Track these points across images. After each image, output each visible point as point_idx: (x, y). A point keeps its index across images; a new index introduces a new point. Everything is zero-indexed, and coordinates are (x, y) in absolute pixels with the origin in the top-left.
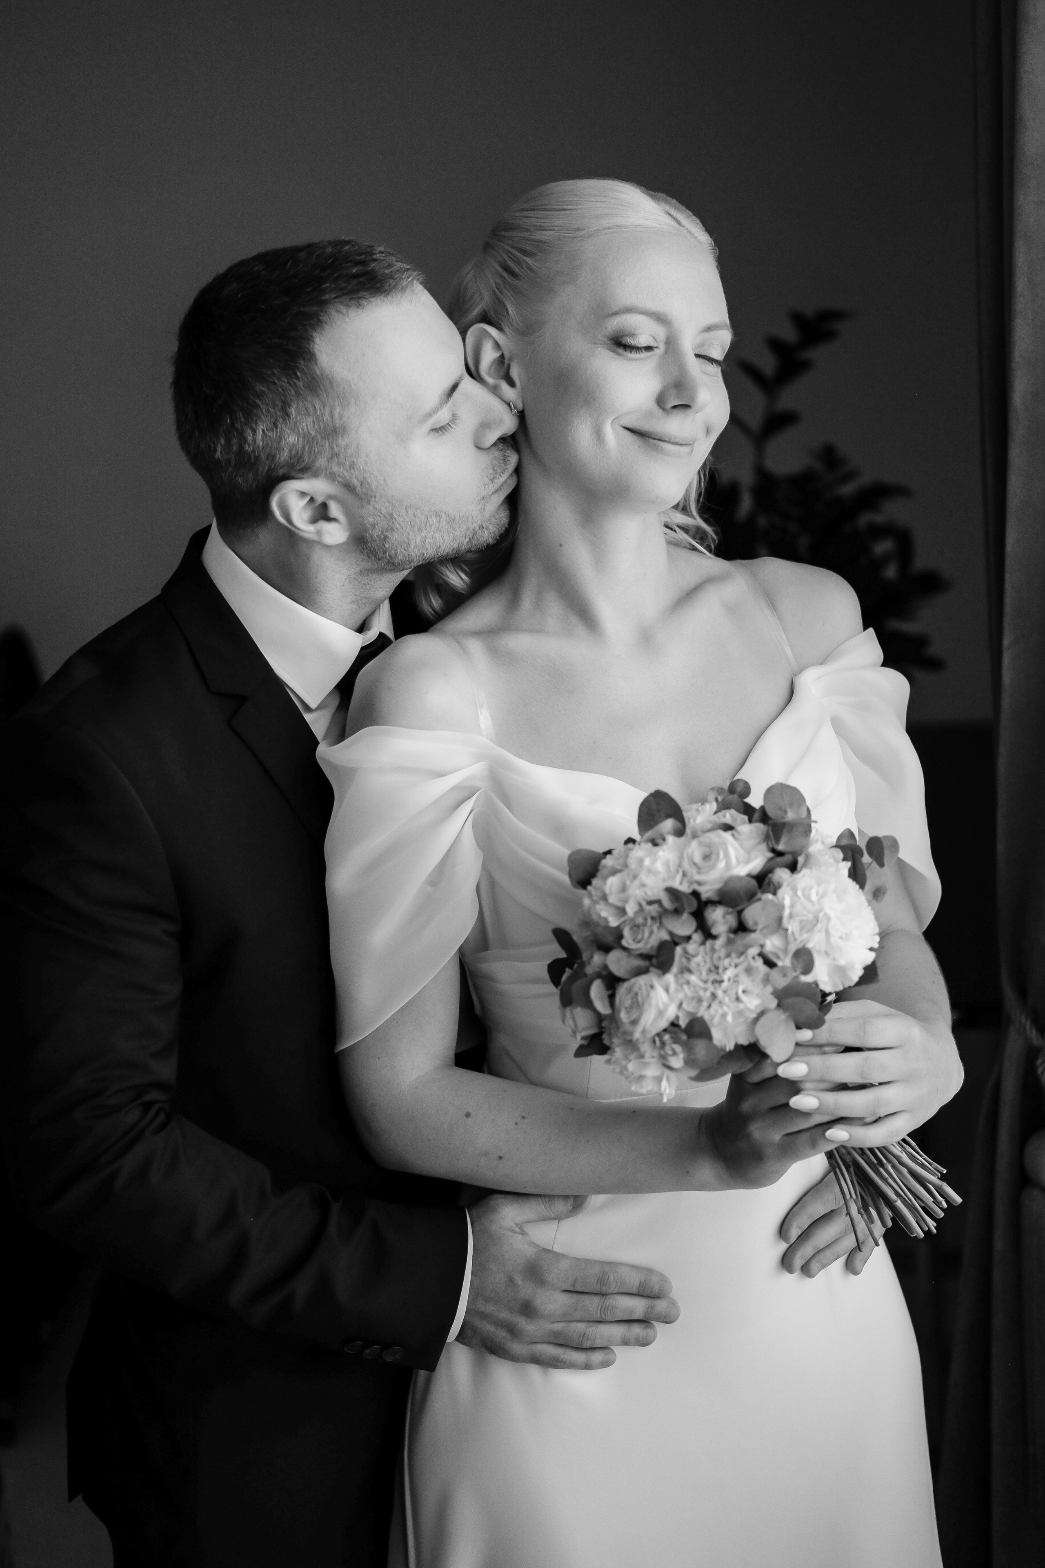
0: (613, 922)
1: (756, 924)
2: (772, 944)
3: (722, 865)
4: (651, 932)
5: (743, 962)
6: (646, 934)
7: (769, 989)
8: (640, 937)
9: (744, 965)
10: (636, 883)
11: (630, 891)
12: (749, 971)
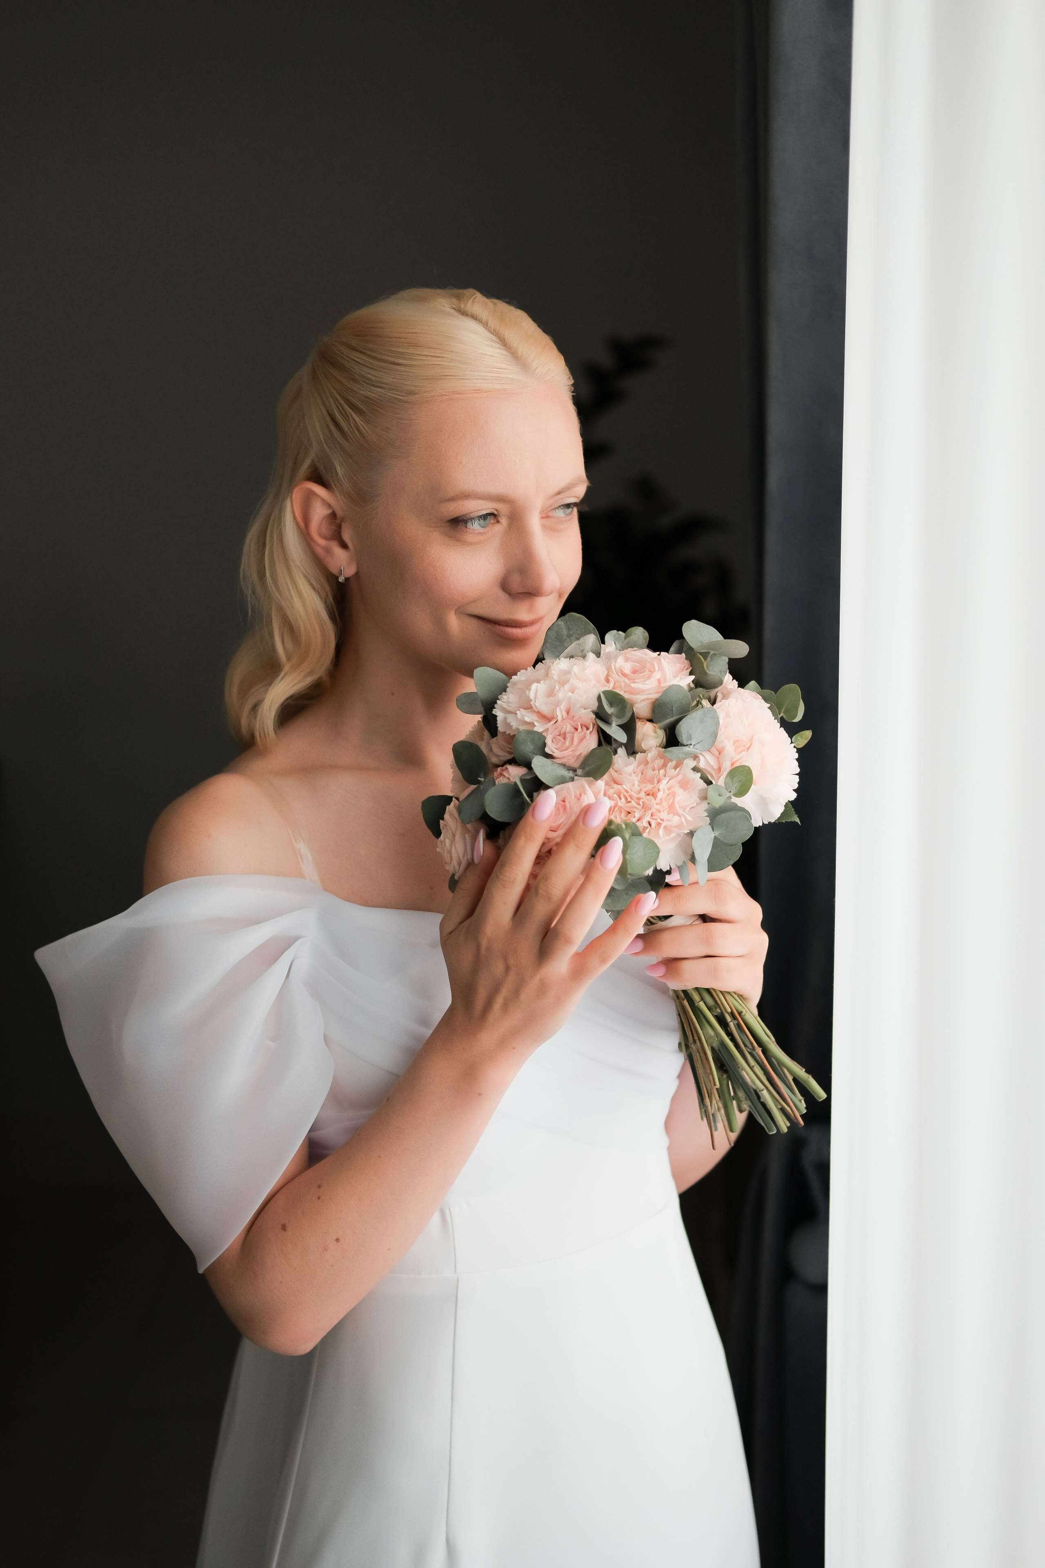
0: (539, 728)
1: (690, 738)
2: (707, 761)
3: (657, 675)
4: (581, 740)
5: (678, 774)
6: (576, 741)
7: (704, 806)
8: (567, 743)
9: (680, 777)
10: (567, 687)
11: (561, 695)
12: (684, 785)
